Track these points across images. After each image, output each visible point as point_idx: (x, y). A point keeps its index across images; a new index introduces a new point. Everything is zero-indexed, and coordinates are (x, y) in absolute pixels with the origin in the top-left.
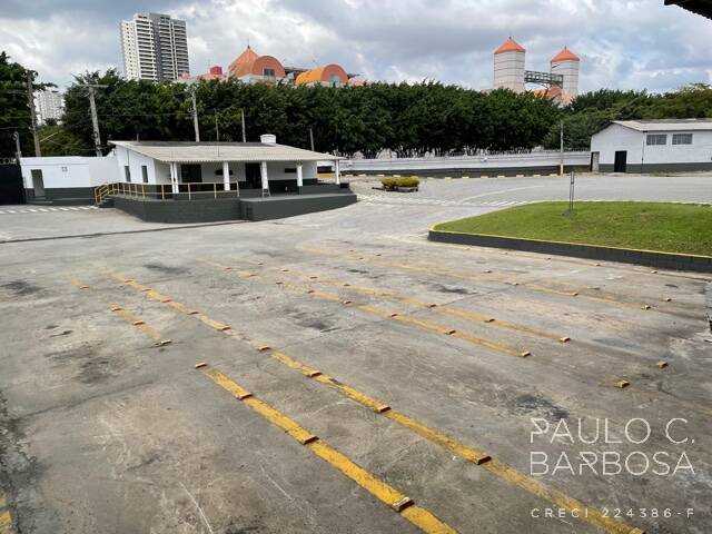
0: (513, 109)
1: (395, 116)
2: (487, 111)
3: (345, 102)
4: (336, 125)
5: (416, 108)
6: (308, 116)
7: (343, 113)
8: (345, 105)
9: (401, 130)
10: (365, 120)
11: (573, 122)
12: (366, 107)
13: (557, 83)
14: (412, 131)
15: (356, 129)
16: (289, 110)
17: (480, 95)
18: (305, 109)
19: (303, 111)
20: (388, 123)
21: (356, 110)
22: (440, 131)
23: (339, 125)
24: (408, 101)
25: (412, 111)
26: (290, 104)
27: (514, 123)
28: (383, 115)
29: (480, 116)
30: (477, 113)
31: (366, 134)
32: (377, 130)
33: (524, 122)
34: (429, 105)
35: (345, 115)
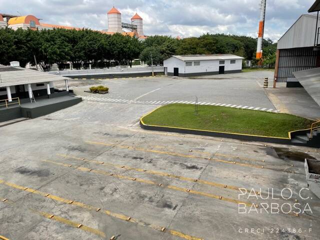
0: (124, 43)
1: (73, 46)
2: (114, 44)
3: (47, 39)
4: (43, 51)
5: (82, 42)
6: (27, 46)
7: (47, 45)
8: (47, 40)
9: (77, 53)
10: (59, 48)
11: (150, 50)
12: (58, 41)
13: (135, 29)
14: (82, 54)
15: (55, 53)
16: (16, 43)
17: (110, 36)
18: (25, 43)
19: (24, 43)
20: (71, 50)
21: (52, 43)
22: (95, 54)
23: (45, 51)
24: (78, 39)
25: (81, 44)
26: (16, 40)
27: (125, 50)
28: (68, 46)
29: (112, 47)
30: (110, 45)
31: (60, 55)
32: (65, 53)
33: (129, 49)
34: (88, 41)
35: (47, 46)
